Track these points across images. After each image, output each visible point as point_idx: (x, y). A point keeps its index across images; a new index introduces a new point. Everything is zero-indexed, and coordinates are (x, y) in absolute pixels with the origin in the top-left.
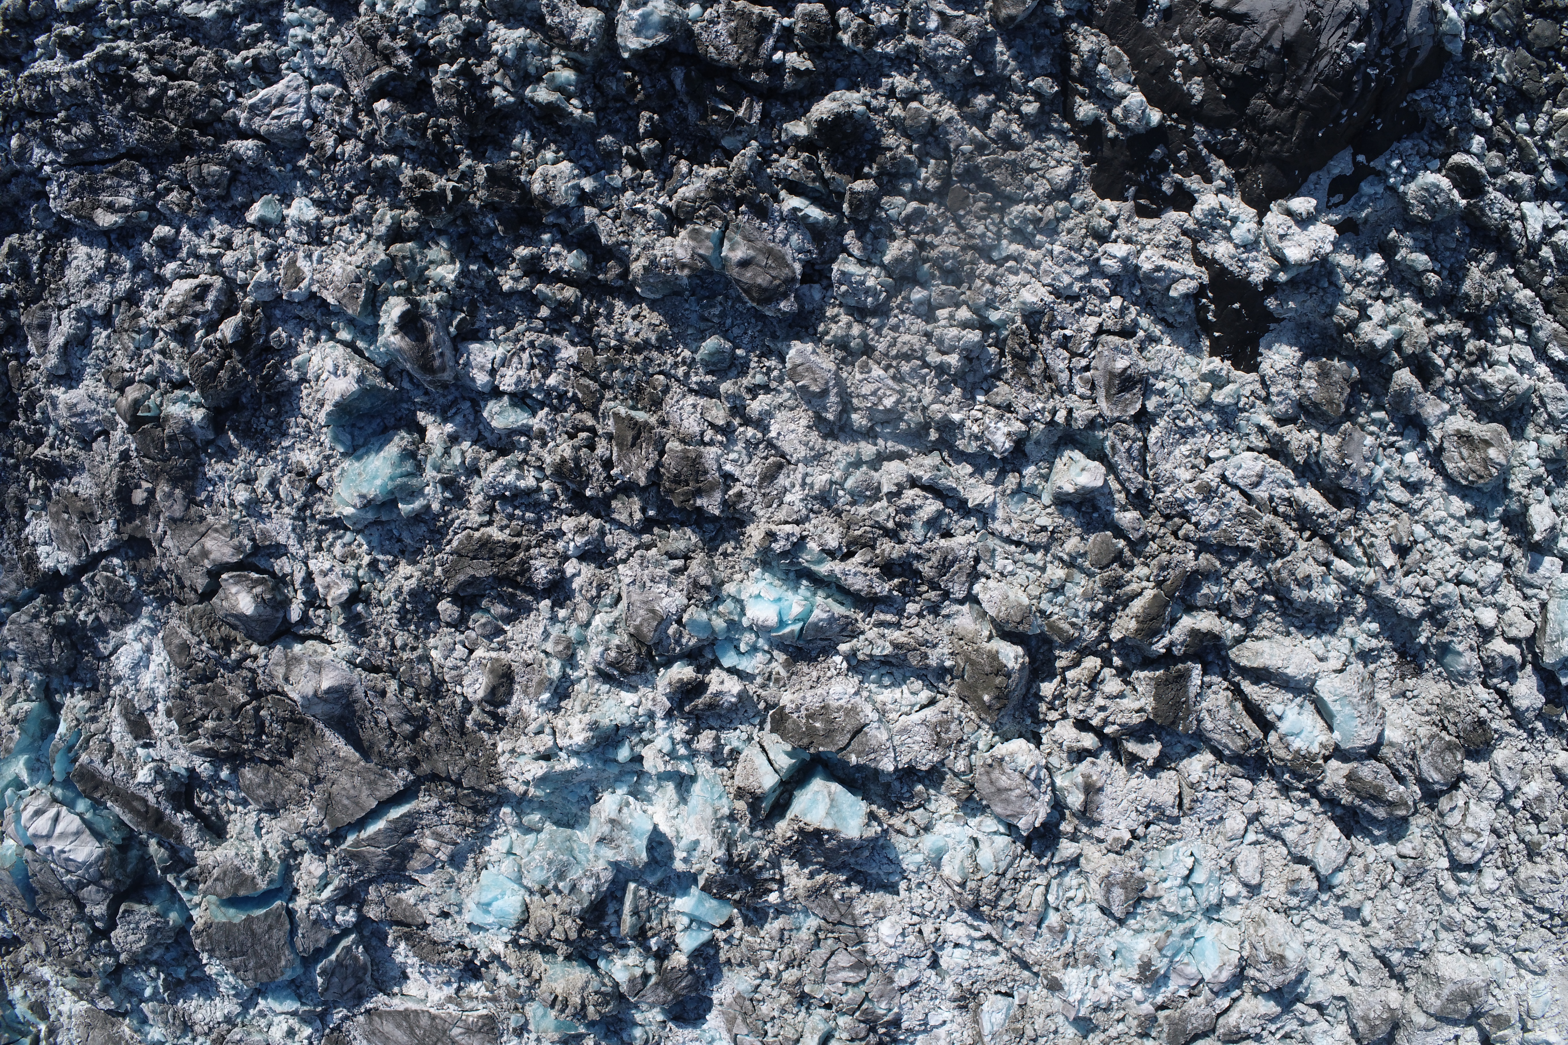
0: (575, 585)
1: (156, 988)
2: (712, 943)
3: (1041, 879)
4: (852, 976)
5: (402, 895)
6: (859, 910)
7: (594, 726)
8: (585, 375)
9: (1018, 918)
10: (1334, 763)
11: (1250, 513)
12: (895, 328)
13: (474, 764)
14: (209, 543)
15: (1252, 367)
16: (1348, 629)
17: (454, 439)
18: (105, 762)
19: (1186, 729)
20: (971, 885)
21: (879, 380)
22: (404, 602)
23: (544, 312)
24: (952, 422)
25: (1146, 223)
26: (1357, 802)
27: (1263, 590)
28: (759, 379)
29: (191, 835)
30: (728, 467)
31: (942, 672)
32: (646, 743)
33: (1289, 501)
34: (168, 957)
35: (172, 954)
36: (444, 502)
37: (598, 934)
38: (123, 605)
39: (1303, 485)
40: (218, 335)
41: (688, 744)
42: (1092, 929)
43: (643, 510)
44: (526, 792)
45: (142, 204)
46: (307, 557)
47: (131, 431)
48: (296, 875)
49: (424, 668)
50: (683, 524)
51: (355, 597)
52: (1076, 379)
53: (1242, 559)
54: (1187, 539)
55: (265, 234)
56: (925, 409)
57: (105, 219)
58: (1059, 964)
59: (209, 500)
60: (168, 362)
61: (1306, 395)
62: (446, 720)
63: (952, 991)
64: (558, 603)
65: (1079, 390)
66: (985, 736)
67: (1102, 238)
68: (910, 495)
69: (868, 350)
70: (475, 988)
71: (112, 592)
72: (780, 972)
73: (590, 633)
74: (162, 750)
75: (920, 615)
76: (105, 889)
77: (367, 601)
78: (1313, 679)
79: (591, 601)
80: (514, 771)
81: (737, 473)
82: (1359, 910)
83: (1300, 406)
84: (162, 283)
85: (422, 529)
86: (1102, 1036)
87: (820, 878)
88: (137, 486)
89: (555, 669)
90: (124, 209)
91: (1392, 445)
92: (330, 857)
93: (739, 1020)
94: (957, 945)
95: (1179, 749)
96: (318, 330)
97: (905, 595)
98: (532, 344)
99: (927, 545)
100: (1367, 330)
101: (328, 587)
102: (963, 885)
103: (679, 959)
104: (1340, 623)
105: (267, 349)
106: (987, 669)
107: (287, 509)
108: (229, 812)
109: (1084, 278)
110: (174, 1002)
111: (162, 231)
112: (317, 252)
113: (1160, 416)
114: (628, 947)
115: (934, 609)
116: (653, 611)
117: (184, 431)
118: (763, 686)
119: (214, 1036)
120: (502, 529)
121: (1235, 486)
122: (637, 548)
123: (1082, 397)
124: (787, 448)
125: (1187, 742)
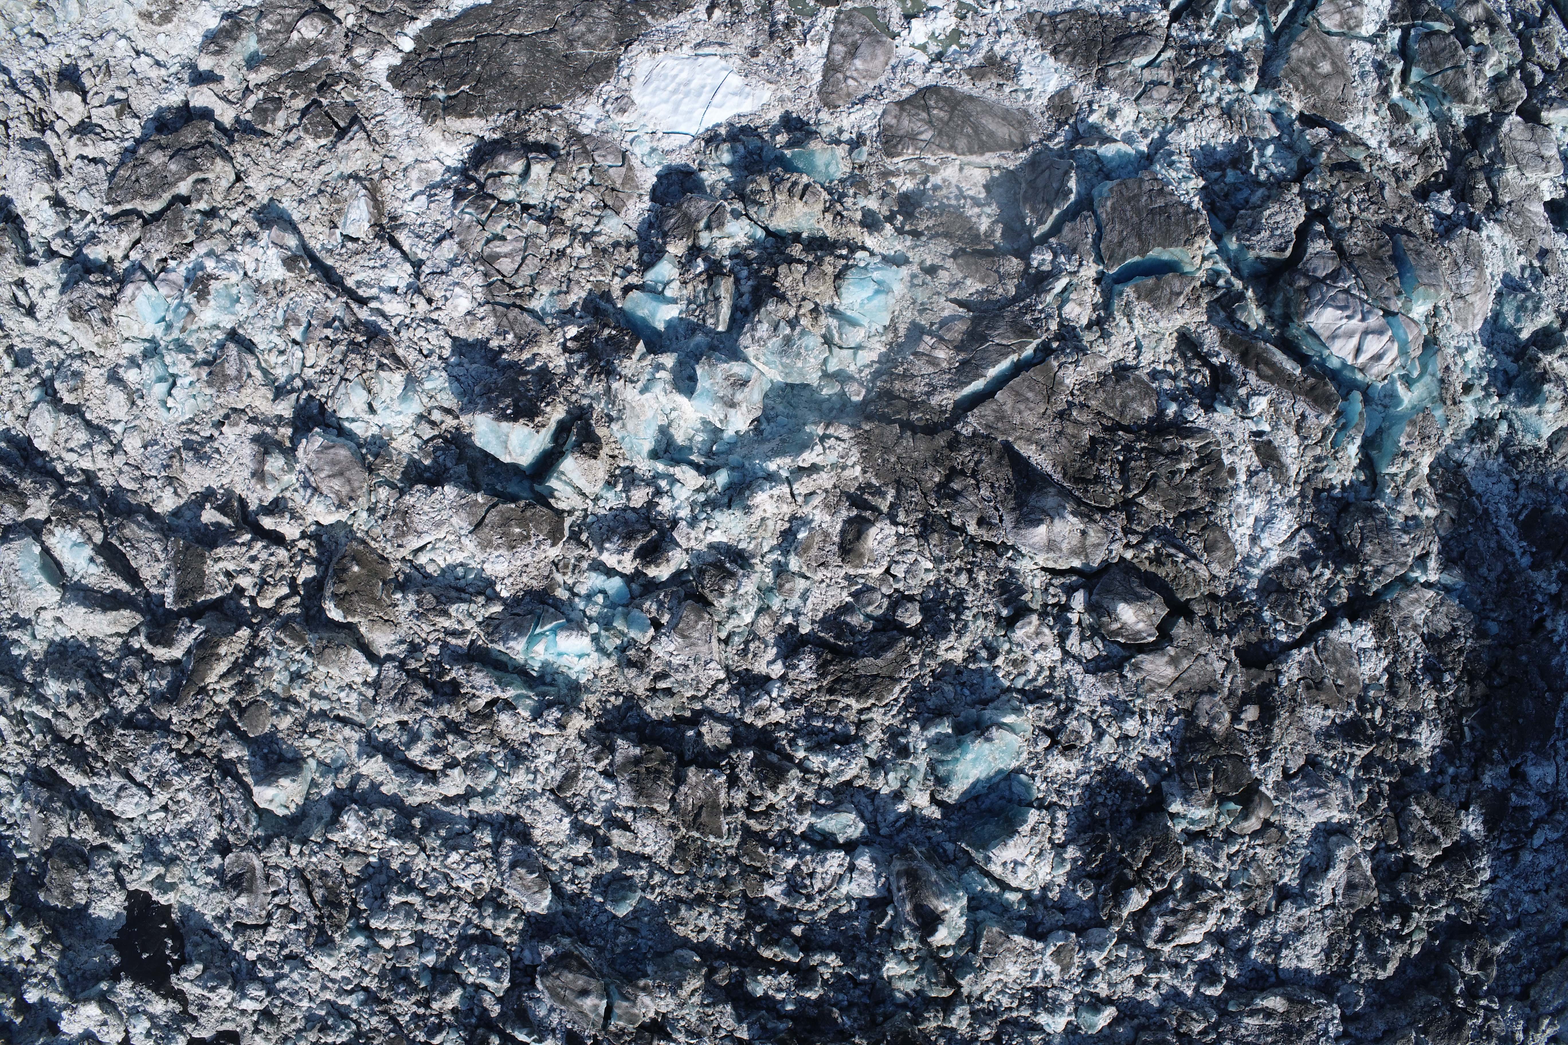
0: (772, 652)
1: (1262, 155)
2: (646, 266)
3: (309, 373)
4: (498, 248)
5: (980, 286)
6: (490, 322)
7: (747, 510)
8: (756, 870)
9: (328, 332)
10: (41, 516)
11: (125, 761)
12: (453, 924)
13: (886, 450)
14: (1170, 672)
15: (133, 896)
16: (38, 648)
17: (898, 796)
18: (1303, 416)
19: (176, 542)
20: (372, 366)
21: (463, 878)
22: (958, 618)
23: (797, 930)
24: (397, 836)
25: (229, 1026)
26: (17, 481)
27: (114, 684)
28: (581, 872)
29: (1211, 339)
30: (610, 786)
31: (403, 587)
32: (702, 489)
33: (92, 772)
34: (1246, 193)
35: (1241, 196)
36: (905, 733)
37: (759, 270)
38: (1280, 589)
39: (83, 788)
40: (1149, 893)
41: (659, 492)
42: (260, 323)
43: (700, 734)
44: (827, 427)
45: (1234, 1018)
46: (1063, 662)
47: (1258, 782)
48: (1098, 298)
49: (937, 552)
50: (660, 722)
51: (1010, 623)
52: (284, 883)
53: (132, 715)
54: (179, 735)
55: (1095, 996)
56: (423, 849)
57: (1275, 1003)
58: (291, 284)
59: (1170, 716)
60: (1208, 859)
61: (82, 874)
62: (915, 496)
63: (402, 237)
64: (793, 629)
65: (280, 873)
66: (362, 522)
67: (266, 1015)
68: (436, 764)
69: (477, 904)
70: (905, 184)
71: (1291, 604)
72: (571, 245)
73: (756, 604)
74: (1242, 430)
75: (427, 643)
76: (1306, 275)
77: (999, 618)
78: (63, 602)
79: (756, 637)
80: (841, 447)
81: (601, 781)
82: (17, 364)
83: (88, 863)
84: (1217, 937)
85: (932, 701)
86: (252, 204)
87: (526, 355)
88: (1251, 724)
89: (794, 563)
90: (1252, 1013)
91: (10, 826)
92: (1054, 326)
93: (619, 182)
94: (394, 290)
95: (188, 514)
96: (1043, 897)
97: (439, 663)
98: (809, 898)
99: (418, 716)
100: (32, 937)
101: (1038, 634)
102: (381, 366)
103: (676, 248)
104: (47, 653)
105: (1098, 877)
106: (355, 598)
107: (1085, 710)
108: (1172, 362)
109: (279, 977)
110: (1243, 140)
111: (1215, 991)
112: (1038, 980)
113: (209, 850)
114: (731, 257)
115: (414, 649)
116: (684, 637)
117: (1191, 791)
118: (581, 558)
119: (1198, 105)
120: (848, 707)
121: (140, 785)
122: (706, 696)
123: (277, 867)
124: (553, 807)
125: (181, 522)
